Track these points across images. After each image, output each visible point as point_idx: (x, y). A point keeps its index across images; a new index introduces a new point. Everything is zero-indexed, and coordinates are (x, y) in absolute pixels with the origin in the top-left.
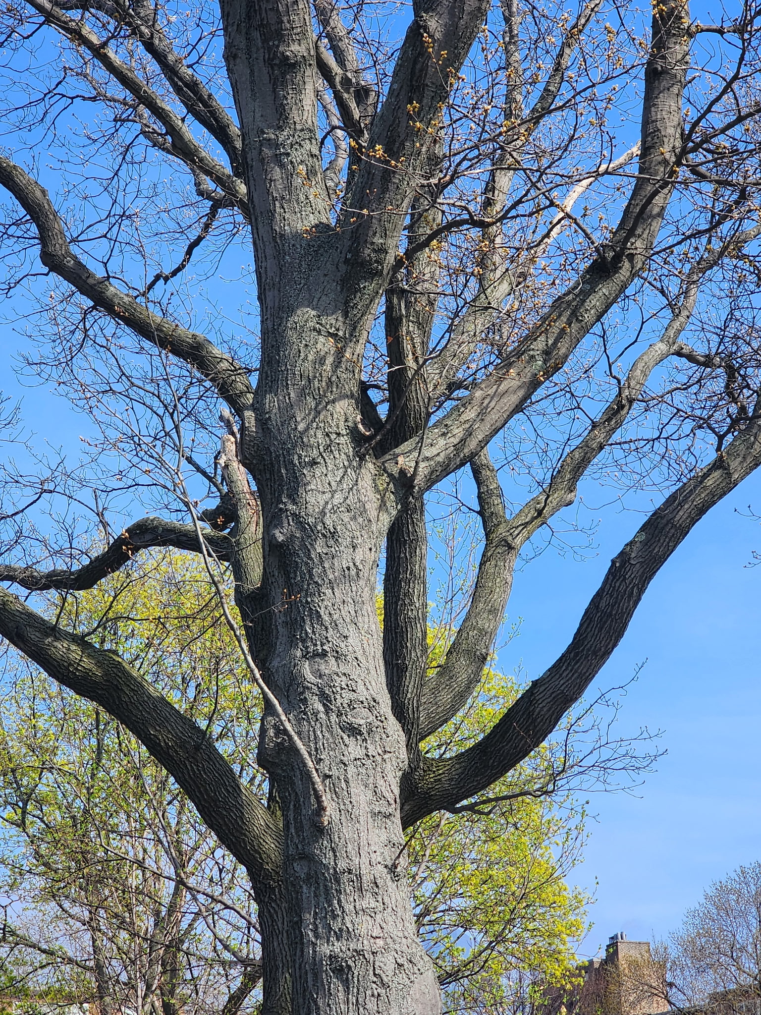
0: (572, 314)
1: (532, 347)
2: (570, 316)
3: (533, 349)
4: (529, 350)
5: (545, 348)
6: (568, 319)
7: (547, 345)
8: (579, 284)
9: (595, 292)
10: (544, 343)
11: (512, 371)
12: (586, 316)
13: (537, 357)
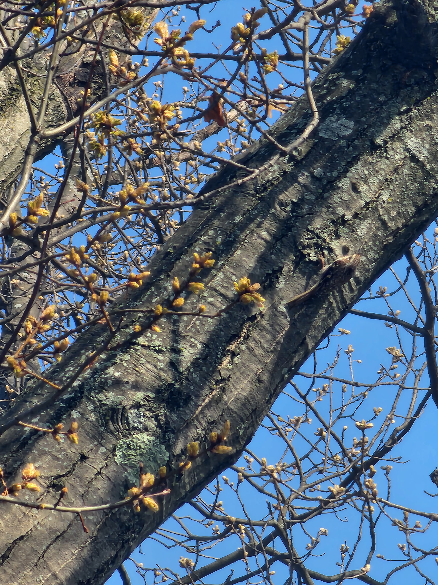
0: (277, 238)
1: (113, 372)
2: (270, 246)
3: (117, 383)
4: (102, 387)
5: (168, 377)
6: (263, 260)
7: (173, 365)
8: (308, 116)
9: (374, 147)
10: (163, 360)
11: (31, 470)
12: (336, 245)
13: (132, 414)
